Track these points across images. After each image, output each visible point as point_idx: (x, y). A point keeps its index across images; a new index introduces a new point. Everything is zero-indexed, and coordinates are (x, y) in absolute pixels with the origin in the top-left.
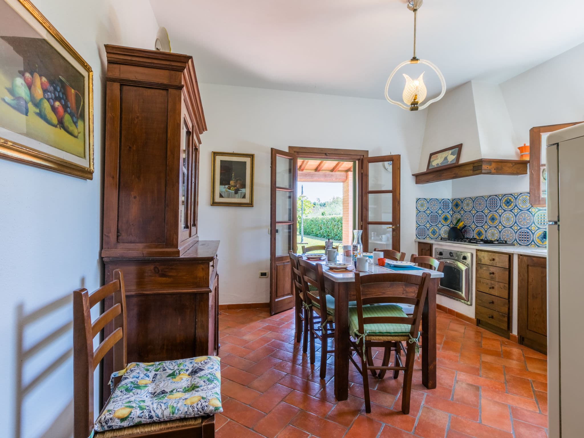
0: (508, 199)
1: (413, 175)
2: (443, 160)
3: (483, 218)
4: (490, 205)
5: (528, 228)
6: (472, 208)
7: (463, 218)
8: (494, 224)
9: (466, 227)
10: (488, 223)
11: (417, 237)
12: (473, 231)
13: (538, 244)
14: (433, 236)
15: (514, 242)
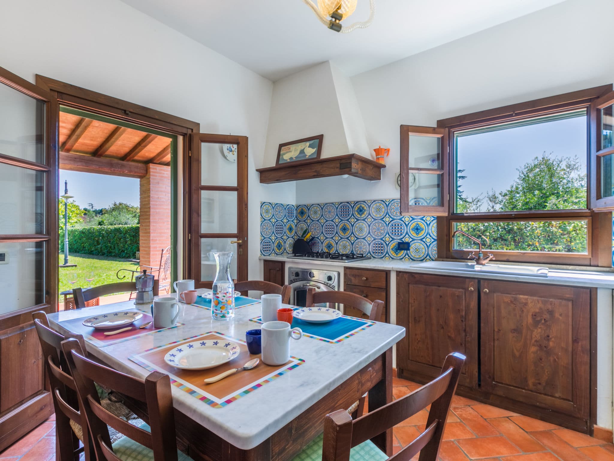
0: (361, 206)
1: (257, 170)
2: (299, 153)
3: (333, 228)
4: (341, 213)
5: (382, 239)
6: (320, 216)
7: (310, 228)
8: (346, 235)
9: (315, 239)
10: (339, 234)
11: (262, 253)
12: (322, 243)
13: (392, 256)
14: (278, 251)
15: (367, 254)
